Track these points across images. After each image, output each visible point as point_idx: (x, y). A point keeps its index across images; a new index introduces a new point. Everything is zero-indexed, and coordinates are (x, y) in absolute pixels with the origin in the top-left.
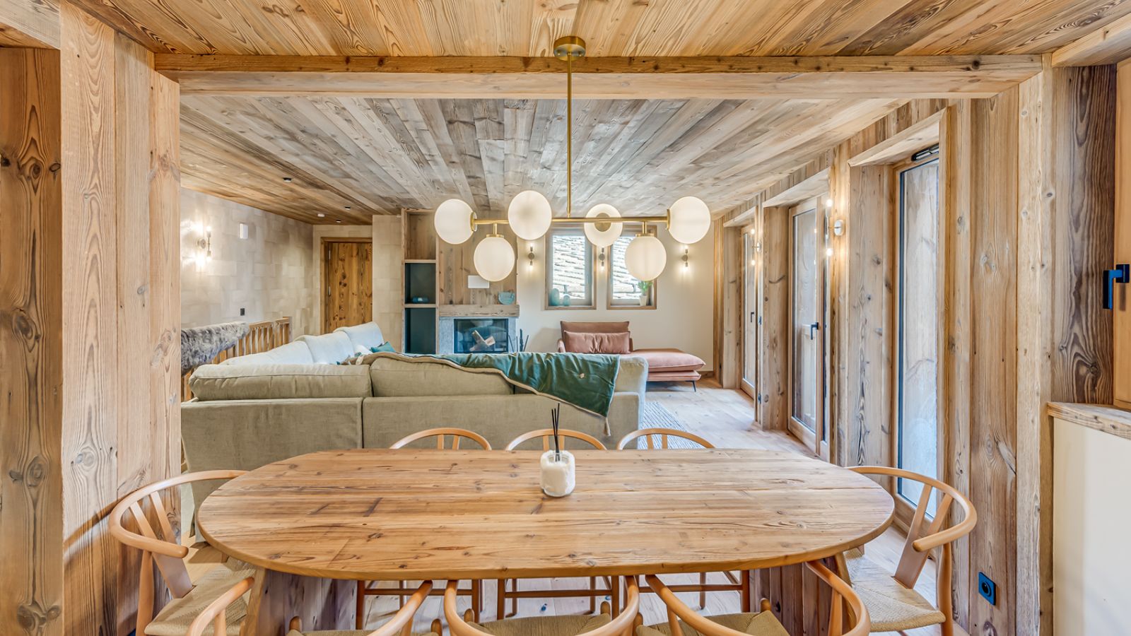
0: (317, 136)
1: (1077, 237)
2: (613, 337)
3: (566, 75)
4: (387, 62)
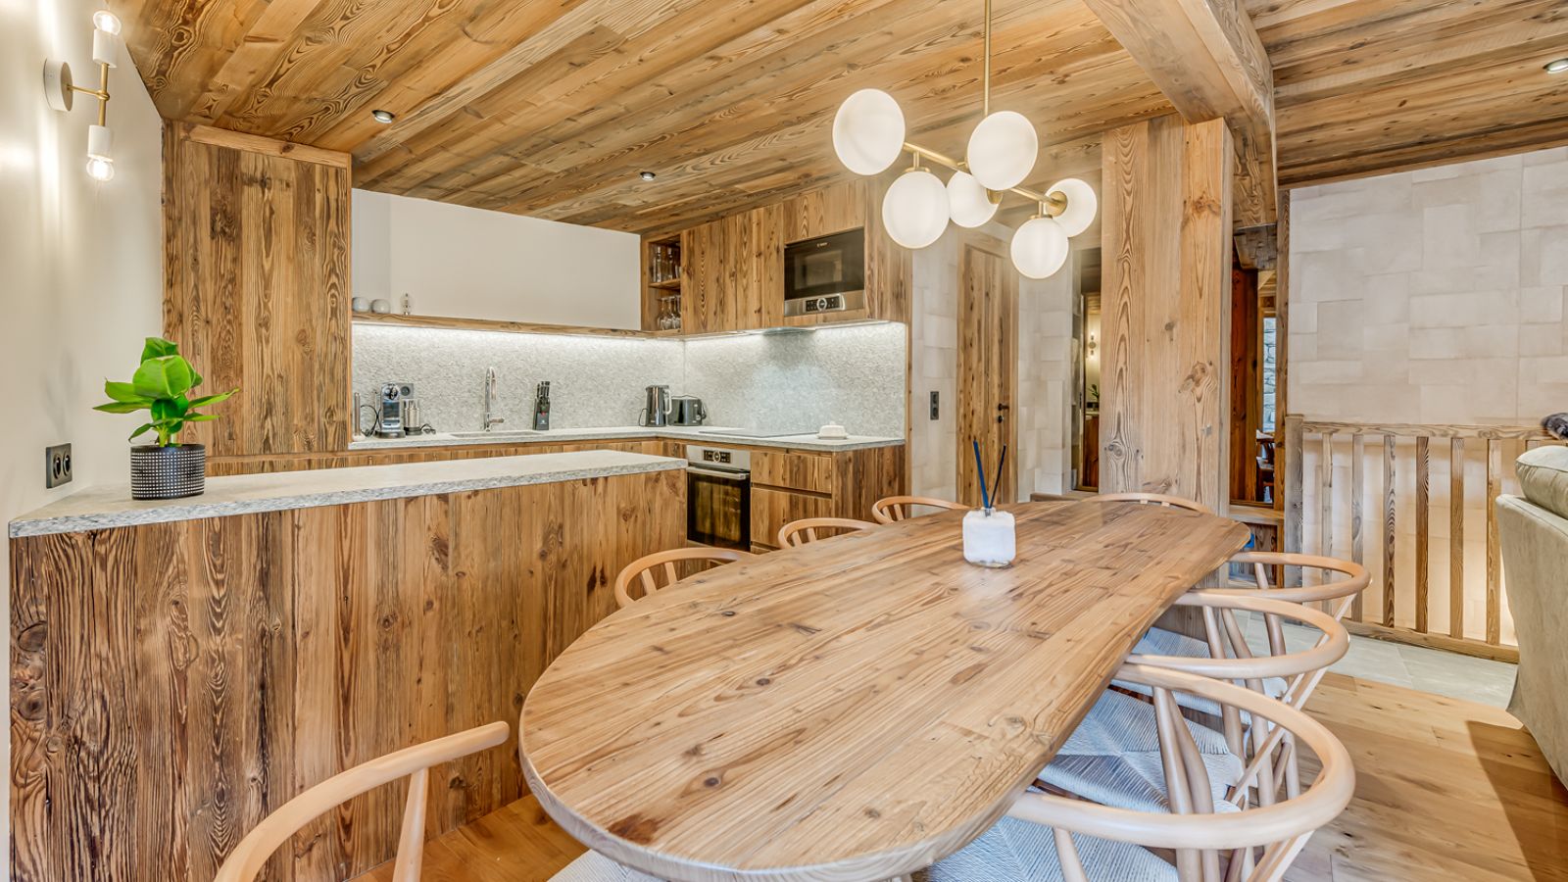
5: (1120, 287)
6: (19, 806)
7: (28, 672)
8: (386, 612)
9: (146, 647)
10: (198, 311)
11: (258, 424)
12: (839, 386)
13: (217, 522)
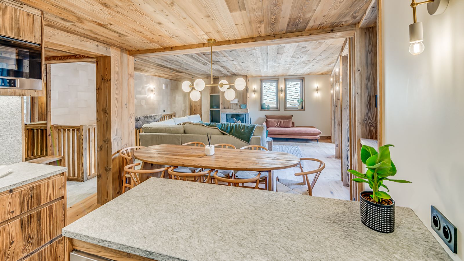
0: (173, 61)
1: (369, 84)
2: (285, 121)
3: (211, 47)
4: (173, 48)
5: (116, 92)
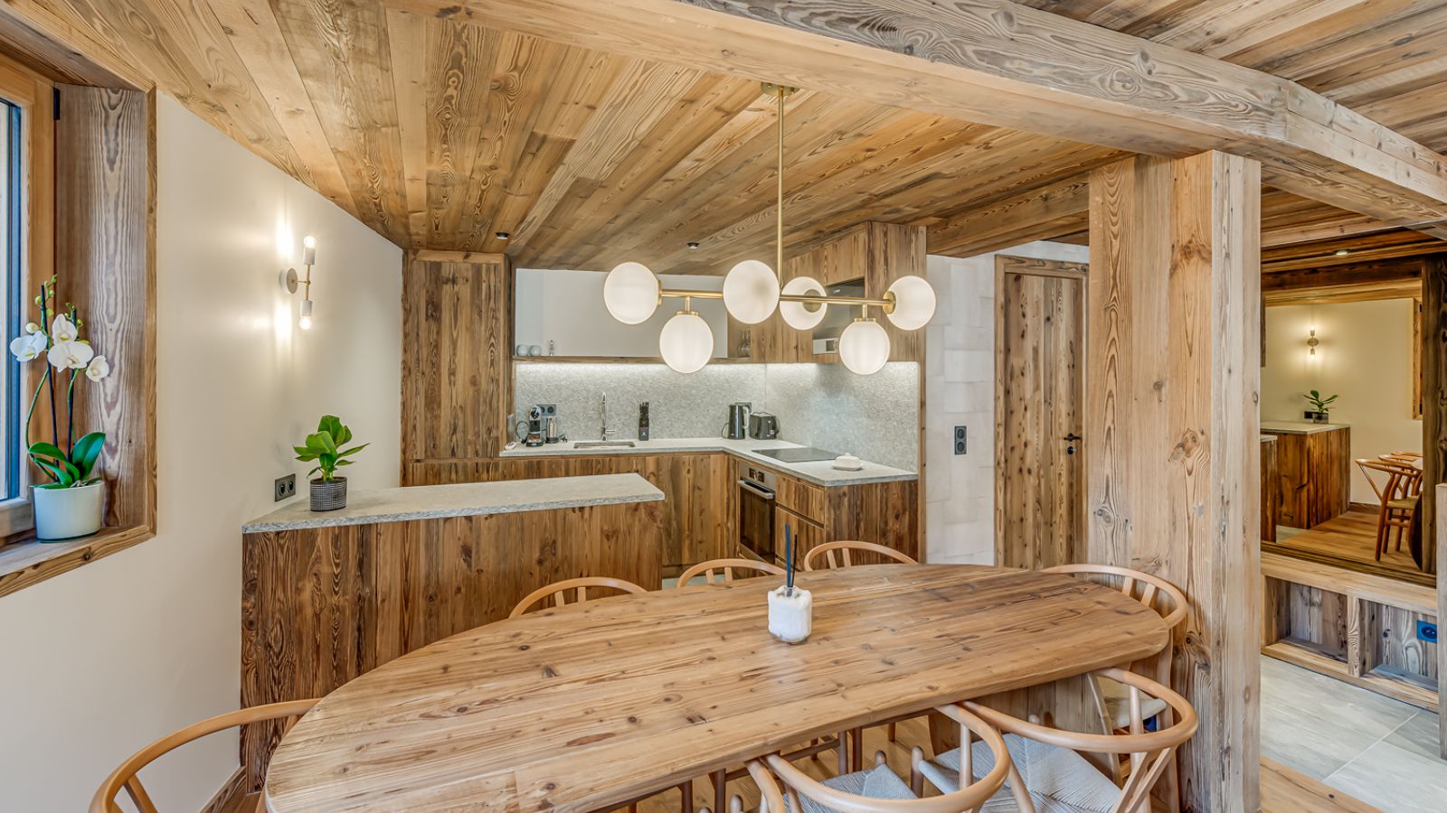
5: (1108, 340)
6: (245, 674)
7: (249, 605)
8: (431, 591)
9: (301, 597)
10: (419, 367)
11: (449, 438)
12: (869, 417)
13: (337, 529)
